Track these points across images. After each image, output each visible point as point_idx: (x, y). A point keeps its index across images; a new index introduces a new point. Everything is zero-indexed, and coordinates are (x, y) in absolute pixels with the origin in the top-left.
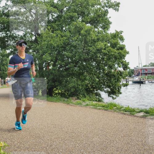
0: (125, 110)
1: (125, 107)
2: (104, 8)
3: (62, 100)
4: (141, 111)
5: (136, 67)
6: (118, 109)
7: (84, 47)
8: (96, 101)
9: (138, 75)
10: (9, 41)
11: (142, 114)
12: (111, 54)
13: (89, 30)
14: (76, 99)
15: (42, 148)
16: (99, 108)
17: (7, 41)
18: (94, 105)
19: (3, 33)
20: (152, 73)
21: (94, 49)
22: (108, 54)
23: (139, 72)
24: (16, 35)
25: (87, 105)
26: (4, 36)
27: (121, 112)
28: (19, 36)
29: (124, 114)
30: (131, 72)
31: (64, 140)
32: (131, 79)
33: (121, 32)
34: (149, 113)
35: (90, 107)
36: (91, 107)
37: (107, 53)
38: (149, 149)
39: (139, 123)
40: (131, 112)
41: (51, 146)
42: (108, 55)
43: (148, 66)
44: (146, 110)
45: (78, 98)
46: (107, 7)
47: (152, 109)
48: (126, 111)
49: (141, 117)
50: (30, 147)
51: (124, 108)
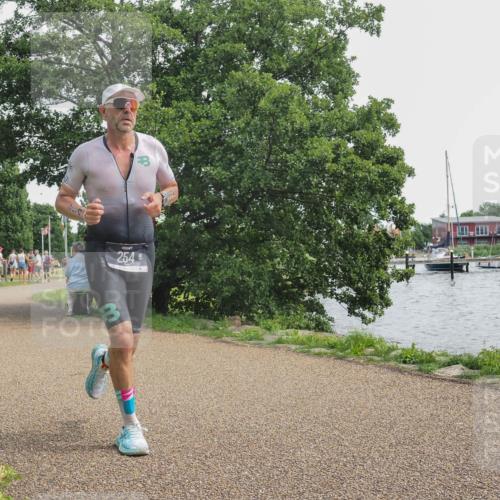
0: (401, 356)
1: (403, 349)
2: (332, 27)
3: (198, 327)
4: (453, 362)
5: (436, 216)
6: (377, 353)
7: (270, 154)
8: (308, 328)
9: (445, 244)
10: (26, 134)
11: (456, 371)
12: (356, 177)
13: (286, 98)
14: (243, 323)
15: (132, 483)
16: (317, 350)
17: (20, 134)
18: (302, 343)
19: (5, 108)
20: (488, 239)
21: (299, 159)
22: (345, 177)
23: (449, 233)
24: (48, 113)
25: (280, 341)
26: (9, 116)
27: (387, 364)
28: (60, 118)
29: (400, 371)
30: (421, 234)
31: (202, 458)
32: (421, 257)
33: (388, 103)
34: (479, 368)
35: (289, 350)
36: (293, 347)
37: (344, 172)
38: (480, 485)
39: (446, 399)
40: (420, 363)
41: (160, 475)
42: (345, 181)
43: (478, 214)
44: (470, 357)
45: (250, 320)
46: (341, 22)
47: (488, 353)
48: (405, 362)
49: (452, 381)
50: (93, 480)
51: (400, 351)
